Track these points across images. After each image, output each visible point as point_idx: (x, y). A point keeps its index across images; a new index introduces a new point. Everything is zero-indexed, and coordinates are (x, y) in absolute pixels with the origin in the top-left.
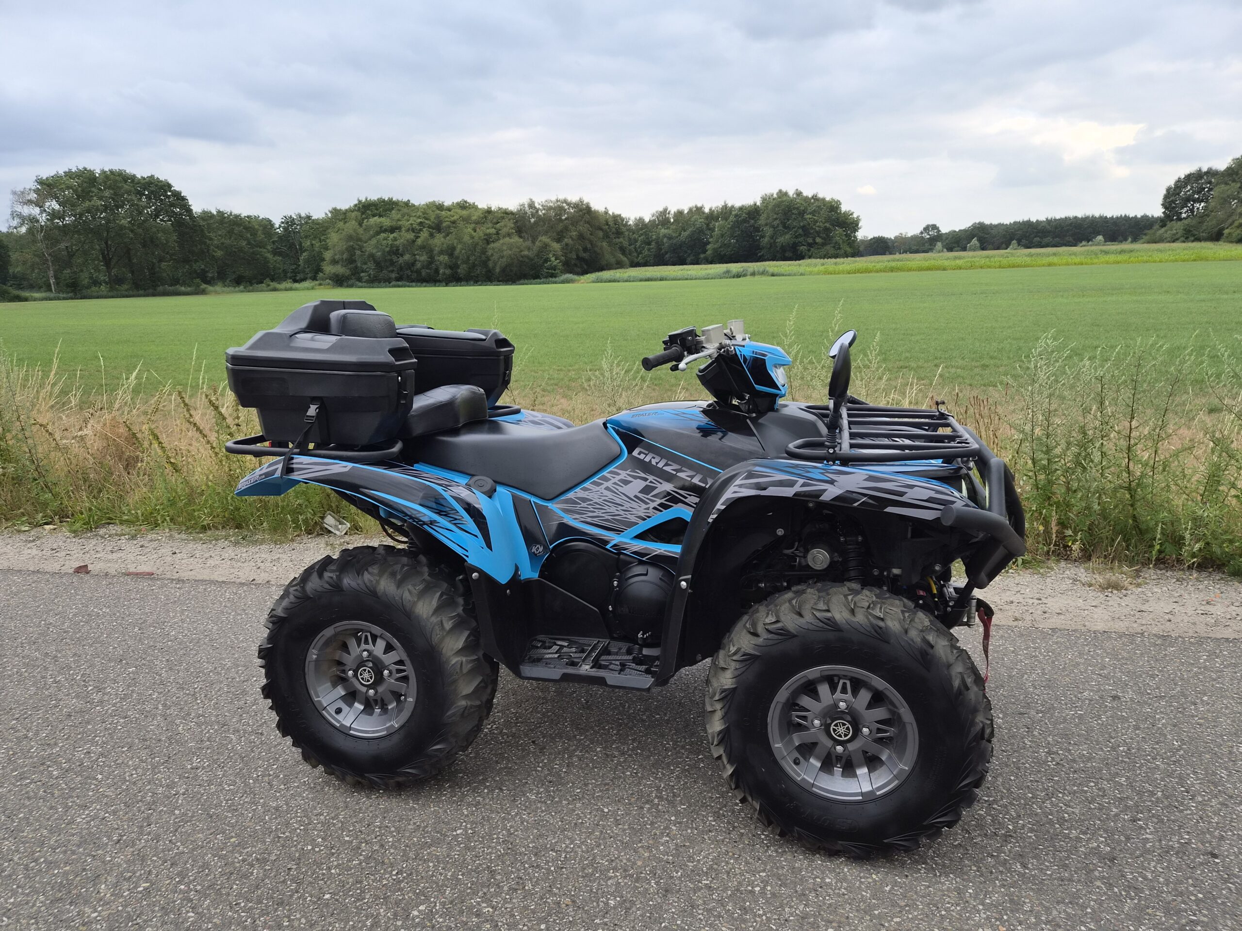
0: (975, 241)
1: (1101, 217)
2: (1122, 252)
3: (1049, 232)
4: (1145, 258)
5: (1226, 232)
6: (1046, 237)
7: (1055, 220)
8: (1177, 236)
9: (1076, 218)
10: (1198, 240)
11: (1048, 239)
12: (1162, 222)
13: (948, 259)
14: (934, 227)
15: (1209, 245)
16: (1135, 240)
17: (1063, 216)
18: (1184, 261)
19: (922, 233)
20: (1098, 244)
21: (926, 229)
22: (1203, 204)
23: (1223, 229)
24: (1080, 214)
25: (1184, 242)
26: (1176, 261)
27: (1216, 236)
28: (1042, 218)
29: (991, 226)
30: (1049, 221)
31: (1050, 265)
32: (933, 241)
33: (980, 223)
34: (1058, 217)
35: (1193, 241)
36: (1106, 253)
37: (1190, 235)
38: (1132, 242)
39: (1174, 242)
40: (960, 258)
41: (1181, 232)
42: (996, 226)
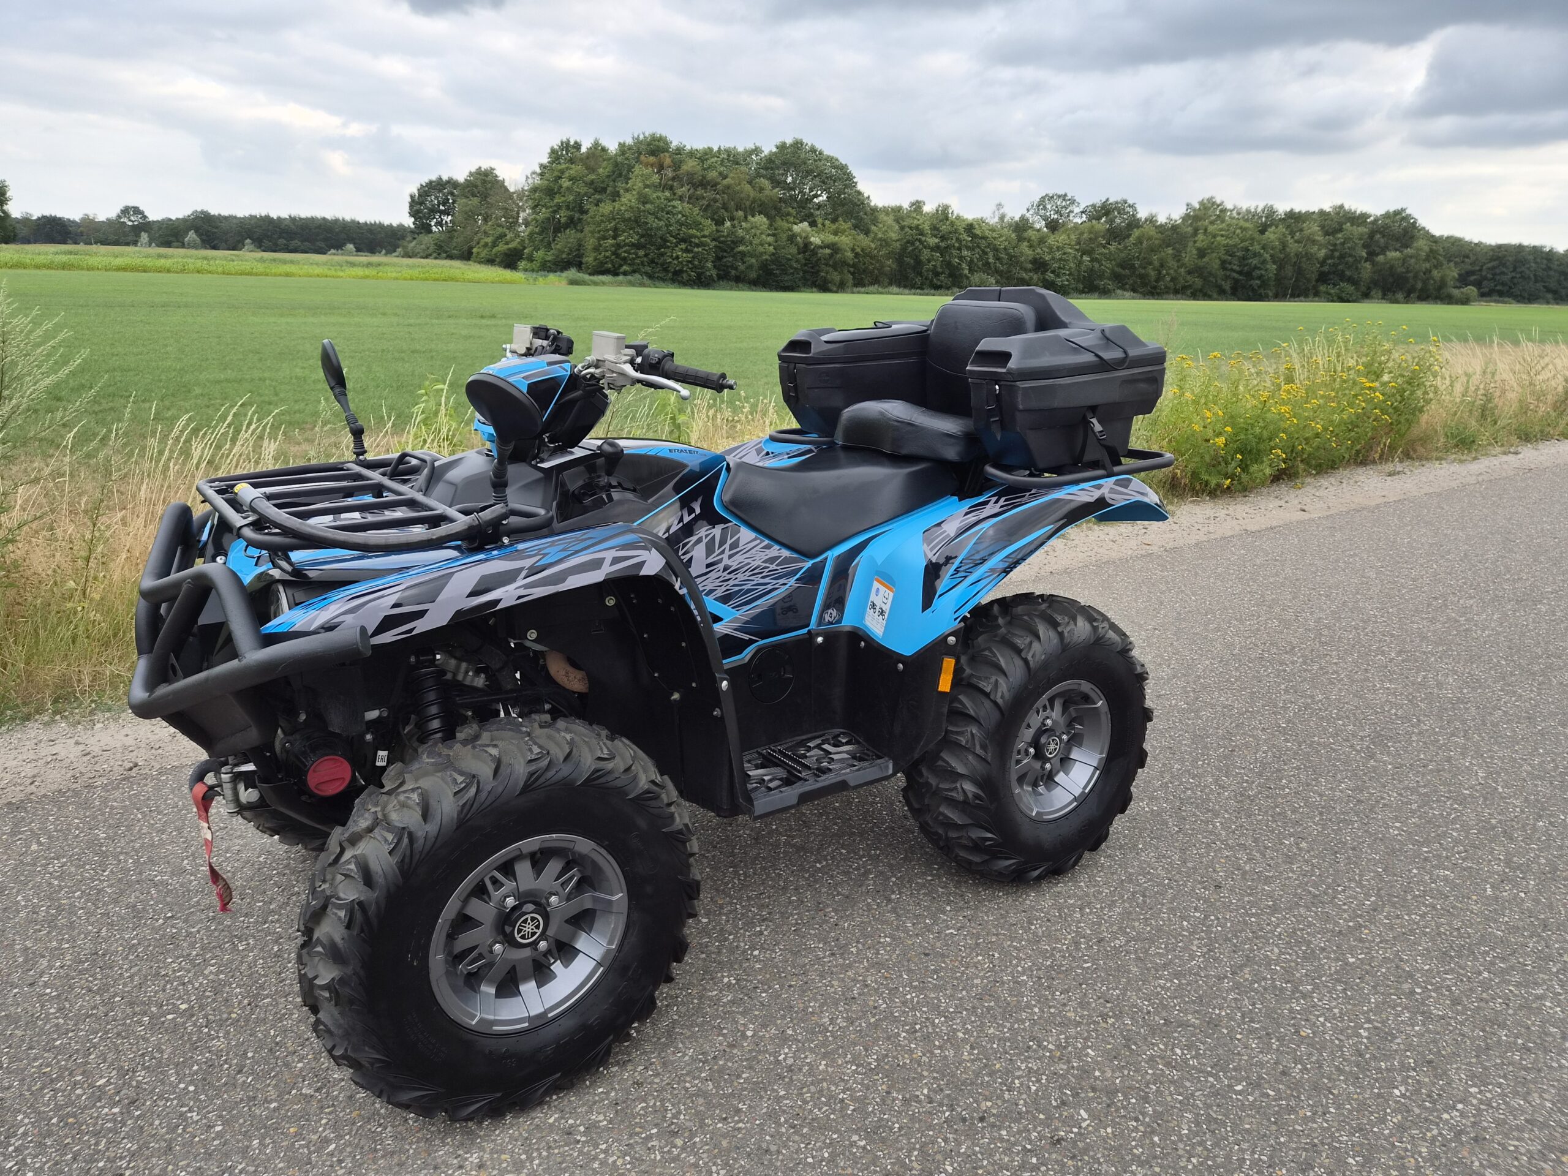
0: (192, 235)
1: (353, 221)
2: (369, 265)
3: (295, 234)
4: (394, 275)
5: (475, 250)
6: (292, 239)
7: (301, 219)
8: (430, 251)
9: (324, 219)
10: (450, 257)
11: (296, 243)
12: (414, 233)
13: (147, 256)
14: (137, 211)
15: (457, 263)
16: (389, 252)
17: (309, 216)
18: (435, 280)
19: (119, 217)
20: (350, 254)
21: (126, 211)
22: (450, 218)
23: (472, 248)
24: (329, 216)
25: (436, 258)
26: (426, 279)
27: (466, 256)
28: (284, 215)
29: (220, 218)
30: (293, 220)
31: (287, 275)
32: (138, 229)
33: (202, 212)
34: (303, 216)
35: (446, 258)
36: (353, 265)
37: (443, 250)
38: (386, 254)
39: (426, 257)
40: (165, 257)
41: (432, 248)
42: (225, 218)
